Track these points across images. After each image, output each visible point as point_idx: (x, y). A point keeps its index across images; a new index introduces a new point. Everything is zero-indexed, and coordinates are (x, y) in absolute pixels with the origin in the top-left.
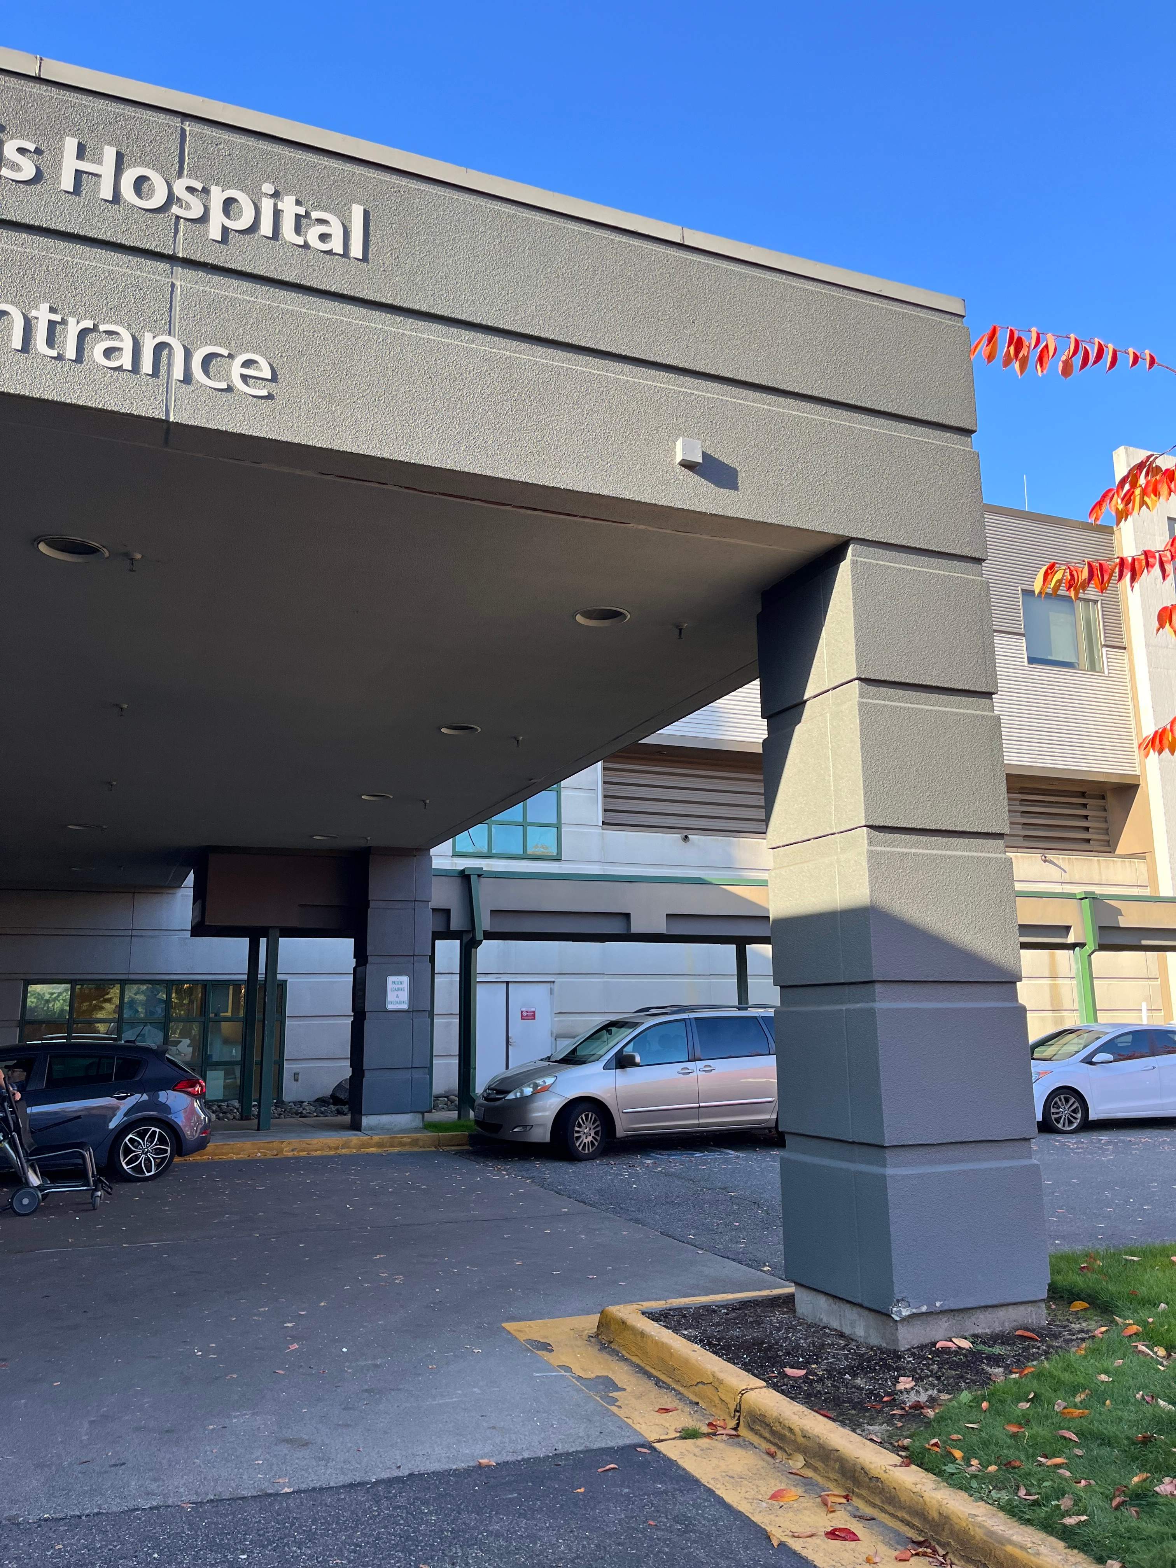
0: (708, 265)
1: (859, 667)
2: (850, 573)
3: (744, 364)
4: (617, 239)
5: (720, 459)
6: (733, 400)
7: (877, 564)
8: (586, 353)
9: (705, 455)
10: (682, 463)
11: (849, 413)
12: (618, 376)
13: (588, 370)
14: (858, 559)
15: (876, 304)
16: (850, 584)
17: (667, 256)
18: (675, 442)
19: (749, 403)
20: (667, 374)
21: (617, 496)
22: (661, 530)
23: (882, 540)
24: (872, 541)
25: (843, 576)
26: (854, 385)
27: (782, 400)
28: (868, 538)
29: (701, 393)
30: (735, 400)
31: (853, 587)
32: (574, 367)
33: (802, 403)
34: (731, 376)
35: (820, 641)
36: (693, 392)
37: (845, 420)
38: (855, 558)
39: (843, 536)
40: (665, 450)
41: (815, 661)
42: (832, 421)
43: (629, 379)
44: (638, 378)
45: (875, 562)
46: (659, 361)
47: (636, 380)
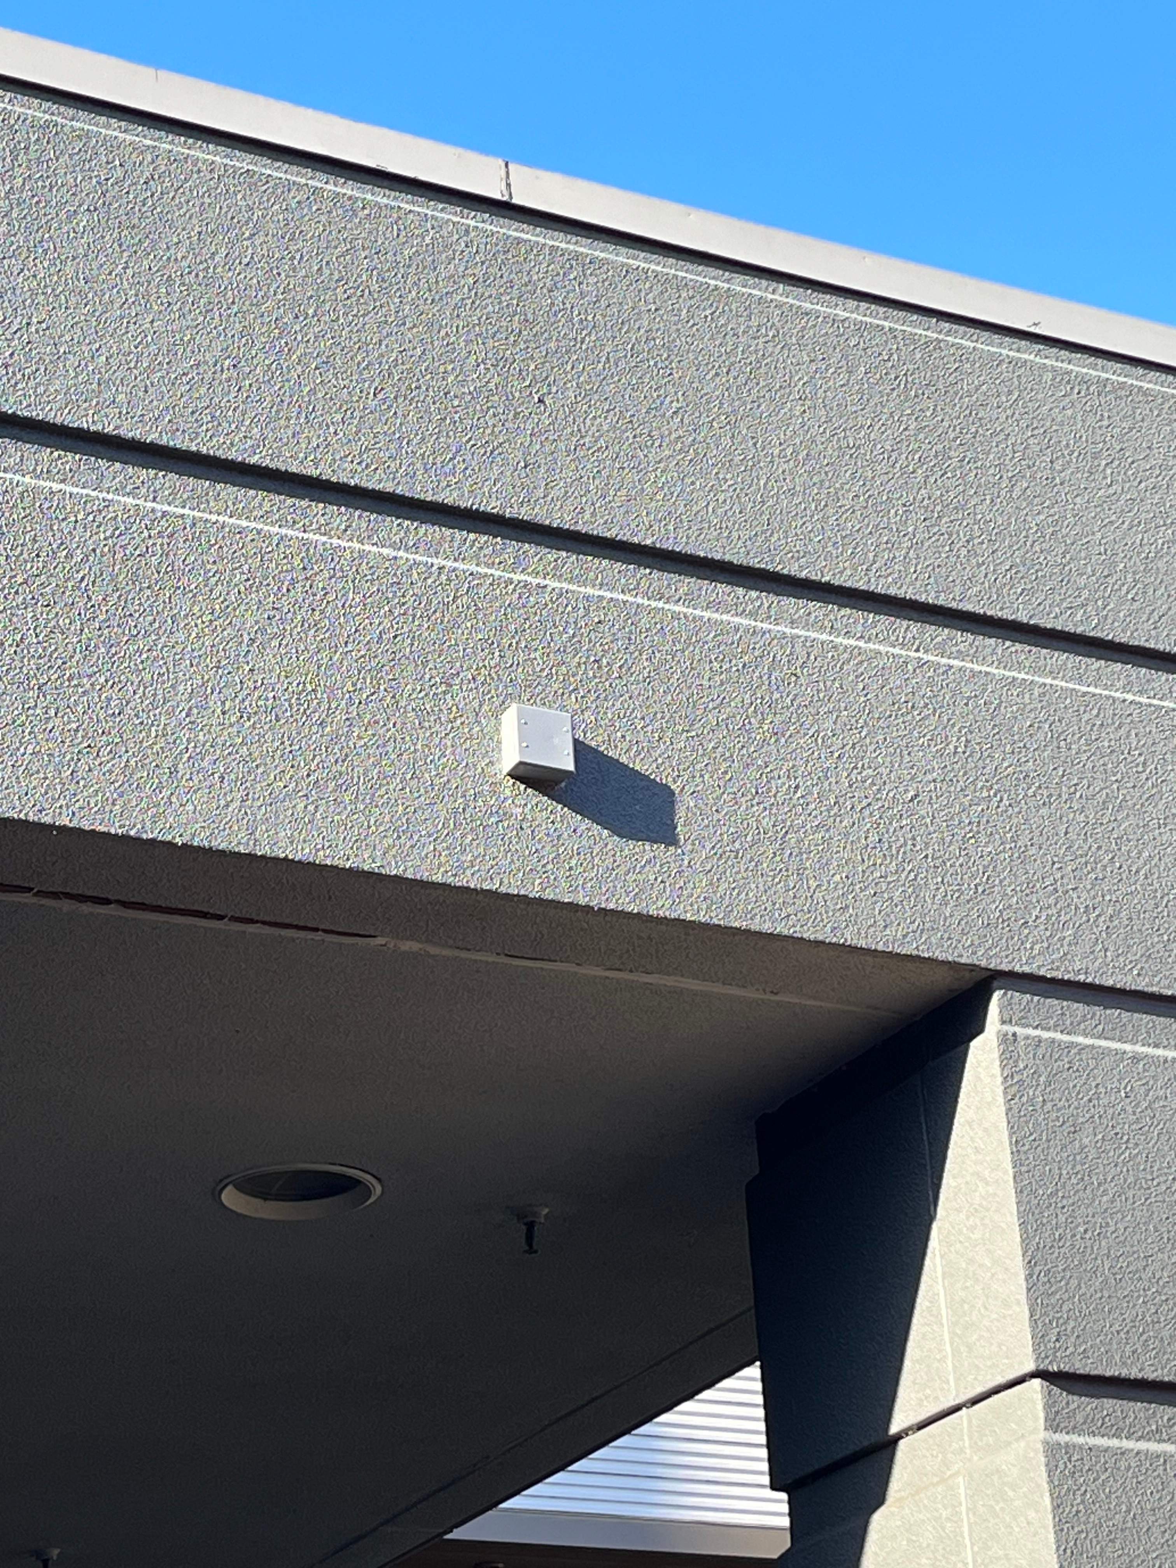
0: (577, 256)
1: (1039, 1340)
2: (997, 1070)
3: (682, 509)
4: (330, 187)
5: (624, 760)
6: (654, 604)
7: (1071, 1045)
8: (248, 479)
9: (580, 749)
10: (521, 771)
11: (971, 637)
12: (335, 541)
13: (253, 525)
14: (1018, 1030)
15: (1025, 356)
16: (1001, 1100)
17: (467, 232)
18: (497, 715)
19: (698, 612)
20: (472, 536)
21: (336, 863)
22: (464, 955)
23: (1082, 978)
24: (1053, 981)
25: (978, 1078)
26: (979, 566)
27: (790, 604)
28: (1042, 972)
29: (565, 585)
30: (660, 604)
31: (1009, 1110)
32: (214, 518)
33: (843, 612)
34: (648, 542)
35: (928, 1262)
36: (544, 583)
37: (960, 656)
38: (1010, 1029)
39: (973, 968)
40: (471, 738)
41: (915, 1320)
42: (926, 657)
43: (367, 548)
44: (393, 546)
45: (1066, 1038)
46: (449, 501)
47: (385, 551)
